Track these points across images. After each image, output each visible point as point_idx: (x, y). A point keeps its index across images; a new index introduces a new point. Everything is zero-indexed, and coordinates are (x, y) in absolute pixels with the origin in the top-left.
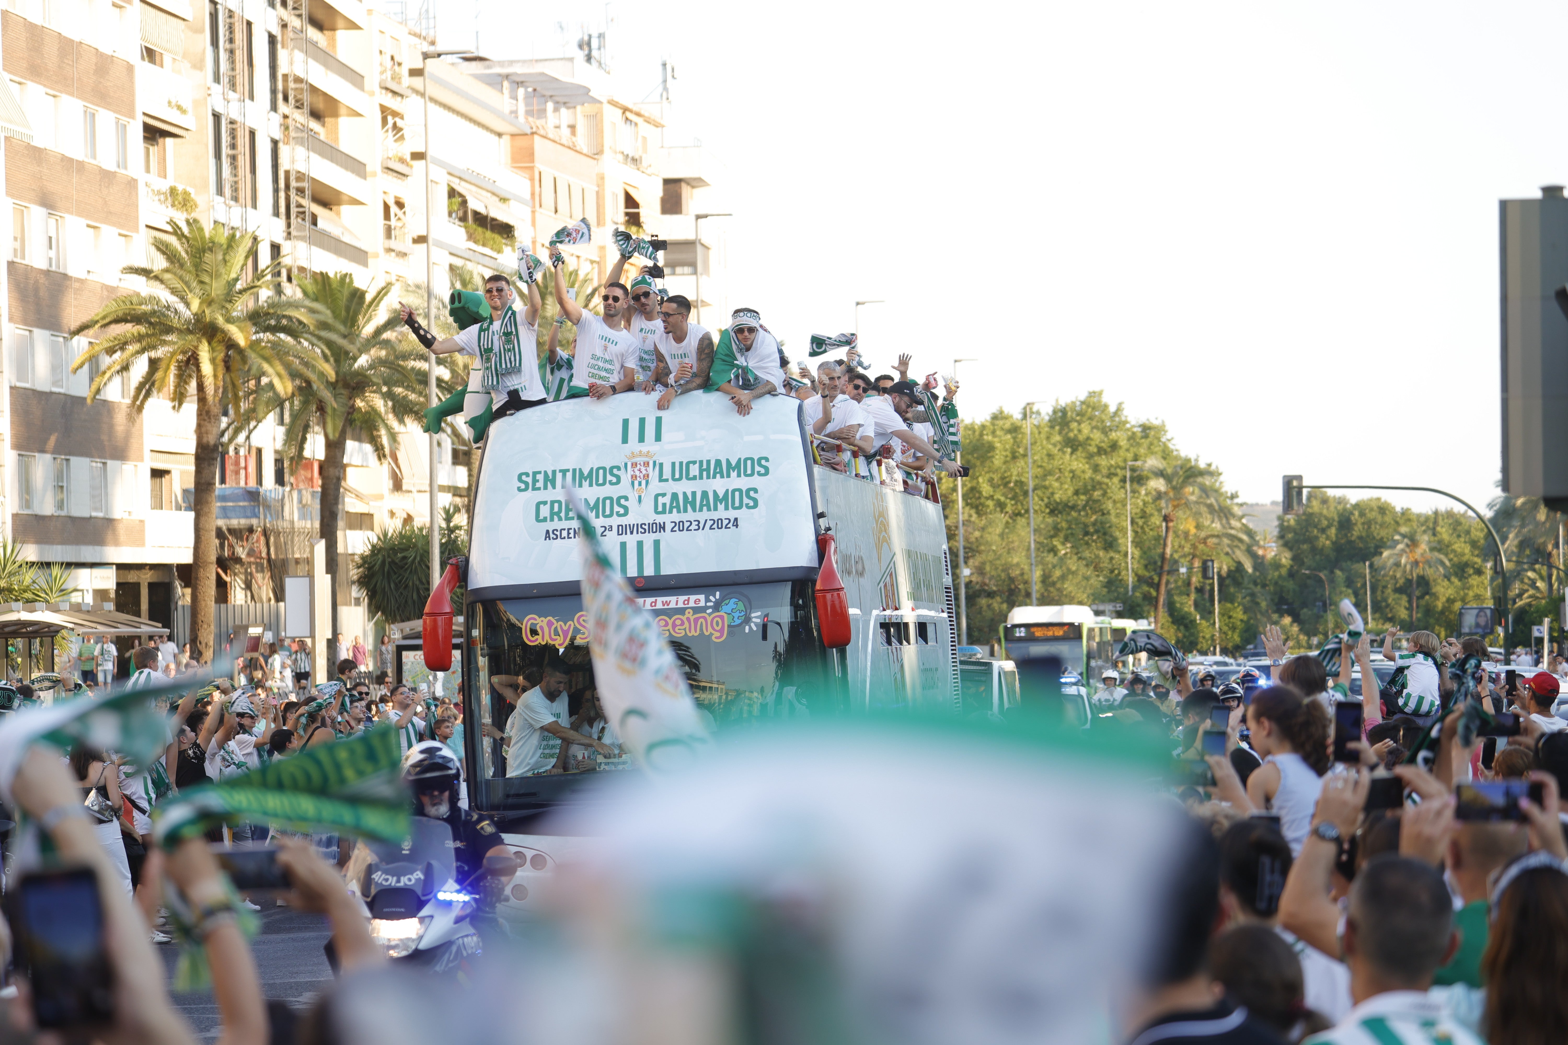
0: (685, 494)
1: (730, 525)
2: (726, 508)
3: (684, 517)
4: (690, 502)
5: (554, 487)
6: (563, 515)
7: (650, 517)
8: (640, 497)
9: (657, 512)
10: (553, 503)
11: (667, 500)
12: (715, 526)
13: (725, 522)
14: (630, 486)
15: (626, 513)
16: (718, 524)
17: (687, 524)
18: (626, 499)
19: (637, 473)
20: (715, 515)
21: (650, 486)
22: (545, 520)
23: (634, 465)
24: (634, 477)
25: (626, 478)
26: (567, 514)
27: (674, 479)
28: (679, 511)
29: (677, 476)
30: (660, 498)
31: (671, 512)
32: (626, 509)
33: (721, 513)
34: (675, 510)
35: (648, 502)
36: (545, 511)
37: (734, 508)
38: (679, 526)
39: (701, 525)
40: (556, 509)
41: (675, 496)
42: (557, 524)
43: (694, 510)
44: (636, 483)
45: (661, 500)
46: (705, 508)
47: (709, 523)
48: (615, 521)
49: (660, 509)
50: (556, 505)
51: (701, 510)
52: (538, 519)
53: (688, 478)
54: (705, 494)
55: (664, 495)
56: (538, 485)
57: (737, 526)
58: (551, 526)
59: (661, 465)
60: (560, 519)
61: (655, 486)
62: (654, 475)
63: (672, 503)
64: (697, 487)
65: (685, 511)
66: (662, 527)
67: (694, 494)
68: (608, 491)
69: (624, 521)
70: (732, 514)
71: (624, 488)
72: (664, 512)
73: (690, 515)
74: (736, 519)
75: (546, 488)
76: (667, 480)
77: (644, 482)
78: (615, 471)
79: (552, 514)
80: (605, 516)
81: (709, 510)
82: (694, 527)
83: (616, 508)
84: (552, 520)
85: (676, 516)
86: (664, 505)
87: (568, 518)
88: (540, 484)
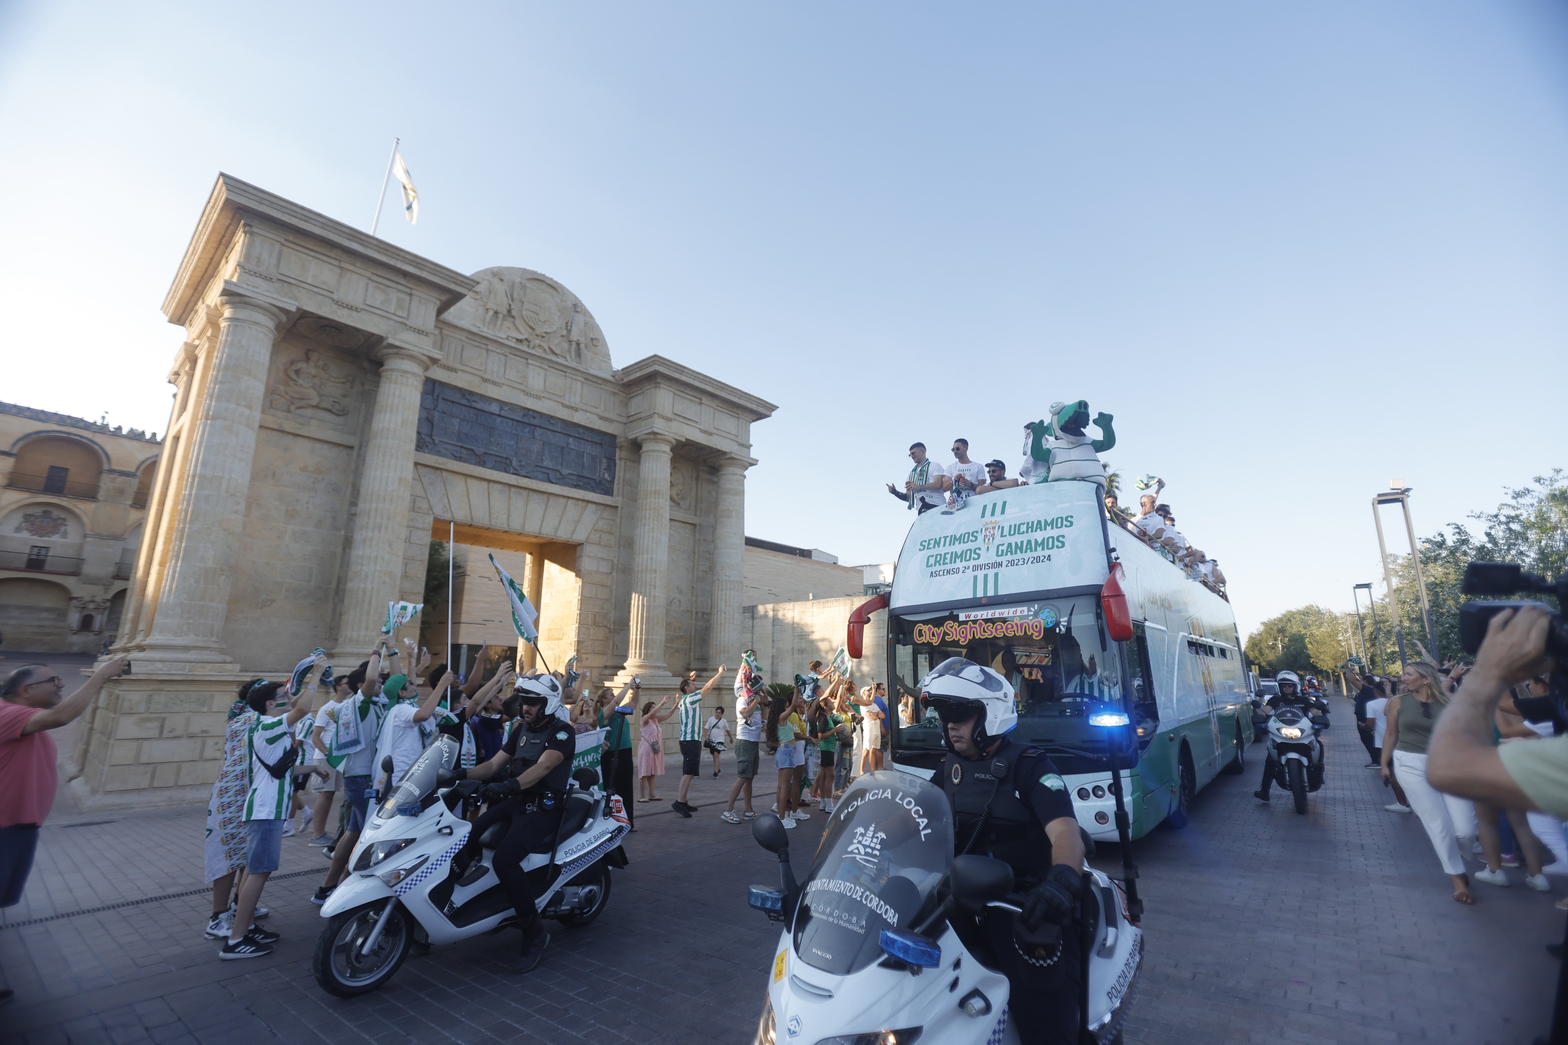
0: (1016, 543)
1: (1045, 560)
2: (1043, 549)
3: (1015, 557)
4: (1019, 548)
5: (939, 547)
6: (941, 562)
7: (994, 559)
8: (988, 548)
9: (997, 555)
10: (937, 555)
11: (1005, 548)
12: (1035, 561)
13: (1042, 558)
14: (982, 541)
15: (979, 558)
16: (1037, 560)
17: (1016, 562)
18: (980, 549)
19: (988, 534)
20: (1035, 554)
21: (994, 541)
22: (931, 566)
23: (986, 529)
24: (985, 536)
25: (980, 537)
26: (944, 561)
27: (1010, 535)
28: (1012, 554)
29: (1012, 533)
30: (1000, 547)
31: (1006, 554)
32: (979, 555)
33: (1040, 552)
34: (1009, 553)
35: (993, 550)
36: (932, 560)
37: (1048, 549)
38: (1012, 563)
39: (1026, 562)
40: (938, 559)
41: (1010, 545)
42: (938, 568)
43: (1022, 552)
44: (987, 539)
45: (1001, 548)
46: (1029, 550)
47: (1031, 559)
48: (972, 563)
49: (1000, 553)
50: (939, 557)
51: (1026, 552)
52: (927, 566)
53: (1019, 533)
54: (1029, 542)
55: (1003, 545)
56: (930, 546)
57: (1050, 560)
58: (933, 569)
59: (1003, 528)
60: (940, 565)
61: (998, 540)
62: (998, 533)
63: (1007, 549)
64: (1024, 538)
65: (1016, 553)
66: (1000, 565)
67: (1022, 542)
68: (971, 545)
69: (977, 562)
70: (1047, 553)
71: (979, 543)
72: (1002, 555)
73: (1019, 555)
74: (1049, 556)
75: (934, 547)
76: (1006, 536)
77: (991, 539)
78: (975, 534)
79: (936, 562)
80: (965, 561)
81: (1031, 551)
82: (1021, 562)
83: (973, 555)
84: (935, 565)
85: (1009, 557)
86: (1003, 551)
87: (944, 564)
88: (931, 546)
